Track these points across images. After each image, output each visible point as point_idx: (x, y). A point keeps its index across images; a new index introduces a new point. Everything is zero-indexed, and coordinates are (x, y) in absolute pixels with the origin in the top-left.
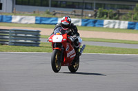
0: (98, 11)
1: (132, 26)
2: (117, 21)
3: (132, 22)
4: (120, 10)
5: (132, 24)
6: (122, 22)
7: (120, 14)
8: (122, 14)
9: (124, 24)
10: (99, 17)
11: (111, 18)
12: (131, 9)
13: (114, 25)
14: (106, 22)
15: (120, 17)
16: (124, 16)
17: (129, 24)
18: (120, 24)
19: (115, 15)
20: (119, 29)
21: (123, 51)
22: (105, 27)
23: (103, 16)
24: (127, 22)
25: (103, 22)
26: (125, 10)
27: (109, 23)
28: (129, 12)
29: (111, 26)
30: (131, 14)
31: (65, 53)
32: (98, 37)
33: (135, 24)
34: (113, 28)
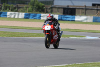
0: (3, 5)
1: (28, 16)
2: (17, 13)
3: (28, 13)
4: (19, 5)
5: (27, 15)
6: (21, 13)
7: (19, 8)
8: (20, 8)
9: (22, 15)
10: (3, 10)
11: (12, 11)
12: (26, 4)
13: (15, 16)
14: (8, 13)
15: (19, 10)
16: (21, 9)
17: (25, 15)
18: (19, 14)
19: (15, 8)
20: (18, 18)
21: (22, 35)
22: (8, 17)
23: (6, 9)
24: (24, 14)
25: (6, 13)
26: (22, 5)
27: (11, 14)
28: (25, 6)
29: (13, 16)
30: (27, 8)
31: (52, 36)
32: (3, 25)
33: (29, 15)
34: (14, 18)
